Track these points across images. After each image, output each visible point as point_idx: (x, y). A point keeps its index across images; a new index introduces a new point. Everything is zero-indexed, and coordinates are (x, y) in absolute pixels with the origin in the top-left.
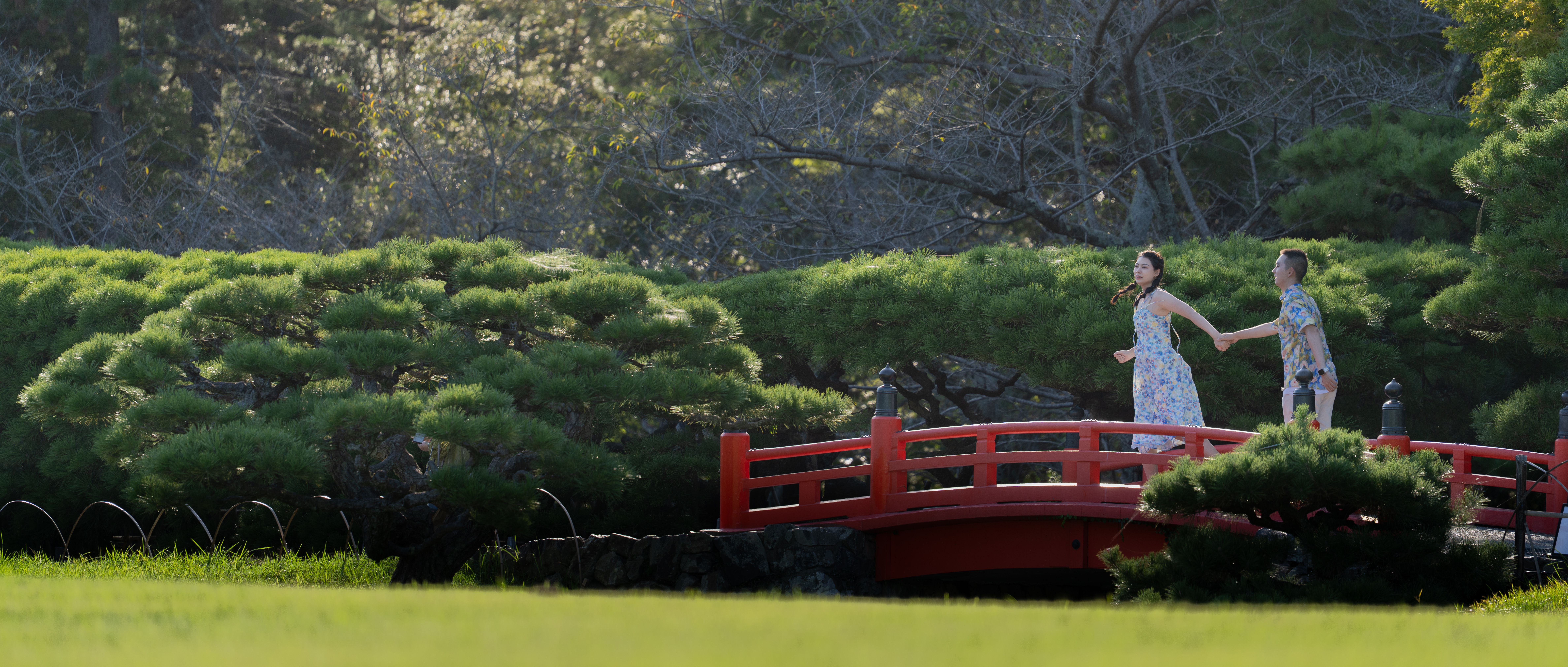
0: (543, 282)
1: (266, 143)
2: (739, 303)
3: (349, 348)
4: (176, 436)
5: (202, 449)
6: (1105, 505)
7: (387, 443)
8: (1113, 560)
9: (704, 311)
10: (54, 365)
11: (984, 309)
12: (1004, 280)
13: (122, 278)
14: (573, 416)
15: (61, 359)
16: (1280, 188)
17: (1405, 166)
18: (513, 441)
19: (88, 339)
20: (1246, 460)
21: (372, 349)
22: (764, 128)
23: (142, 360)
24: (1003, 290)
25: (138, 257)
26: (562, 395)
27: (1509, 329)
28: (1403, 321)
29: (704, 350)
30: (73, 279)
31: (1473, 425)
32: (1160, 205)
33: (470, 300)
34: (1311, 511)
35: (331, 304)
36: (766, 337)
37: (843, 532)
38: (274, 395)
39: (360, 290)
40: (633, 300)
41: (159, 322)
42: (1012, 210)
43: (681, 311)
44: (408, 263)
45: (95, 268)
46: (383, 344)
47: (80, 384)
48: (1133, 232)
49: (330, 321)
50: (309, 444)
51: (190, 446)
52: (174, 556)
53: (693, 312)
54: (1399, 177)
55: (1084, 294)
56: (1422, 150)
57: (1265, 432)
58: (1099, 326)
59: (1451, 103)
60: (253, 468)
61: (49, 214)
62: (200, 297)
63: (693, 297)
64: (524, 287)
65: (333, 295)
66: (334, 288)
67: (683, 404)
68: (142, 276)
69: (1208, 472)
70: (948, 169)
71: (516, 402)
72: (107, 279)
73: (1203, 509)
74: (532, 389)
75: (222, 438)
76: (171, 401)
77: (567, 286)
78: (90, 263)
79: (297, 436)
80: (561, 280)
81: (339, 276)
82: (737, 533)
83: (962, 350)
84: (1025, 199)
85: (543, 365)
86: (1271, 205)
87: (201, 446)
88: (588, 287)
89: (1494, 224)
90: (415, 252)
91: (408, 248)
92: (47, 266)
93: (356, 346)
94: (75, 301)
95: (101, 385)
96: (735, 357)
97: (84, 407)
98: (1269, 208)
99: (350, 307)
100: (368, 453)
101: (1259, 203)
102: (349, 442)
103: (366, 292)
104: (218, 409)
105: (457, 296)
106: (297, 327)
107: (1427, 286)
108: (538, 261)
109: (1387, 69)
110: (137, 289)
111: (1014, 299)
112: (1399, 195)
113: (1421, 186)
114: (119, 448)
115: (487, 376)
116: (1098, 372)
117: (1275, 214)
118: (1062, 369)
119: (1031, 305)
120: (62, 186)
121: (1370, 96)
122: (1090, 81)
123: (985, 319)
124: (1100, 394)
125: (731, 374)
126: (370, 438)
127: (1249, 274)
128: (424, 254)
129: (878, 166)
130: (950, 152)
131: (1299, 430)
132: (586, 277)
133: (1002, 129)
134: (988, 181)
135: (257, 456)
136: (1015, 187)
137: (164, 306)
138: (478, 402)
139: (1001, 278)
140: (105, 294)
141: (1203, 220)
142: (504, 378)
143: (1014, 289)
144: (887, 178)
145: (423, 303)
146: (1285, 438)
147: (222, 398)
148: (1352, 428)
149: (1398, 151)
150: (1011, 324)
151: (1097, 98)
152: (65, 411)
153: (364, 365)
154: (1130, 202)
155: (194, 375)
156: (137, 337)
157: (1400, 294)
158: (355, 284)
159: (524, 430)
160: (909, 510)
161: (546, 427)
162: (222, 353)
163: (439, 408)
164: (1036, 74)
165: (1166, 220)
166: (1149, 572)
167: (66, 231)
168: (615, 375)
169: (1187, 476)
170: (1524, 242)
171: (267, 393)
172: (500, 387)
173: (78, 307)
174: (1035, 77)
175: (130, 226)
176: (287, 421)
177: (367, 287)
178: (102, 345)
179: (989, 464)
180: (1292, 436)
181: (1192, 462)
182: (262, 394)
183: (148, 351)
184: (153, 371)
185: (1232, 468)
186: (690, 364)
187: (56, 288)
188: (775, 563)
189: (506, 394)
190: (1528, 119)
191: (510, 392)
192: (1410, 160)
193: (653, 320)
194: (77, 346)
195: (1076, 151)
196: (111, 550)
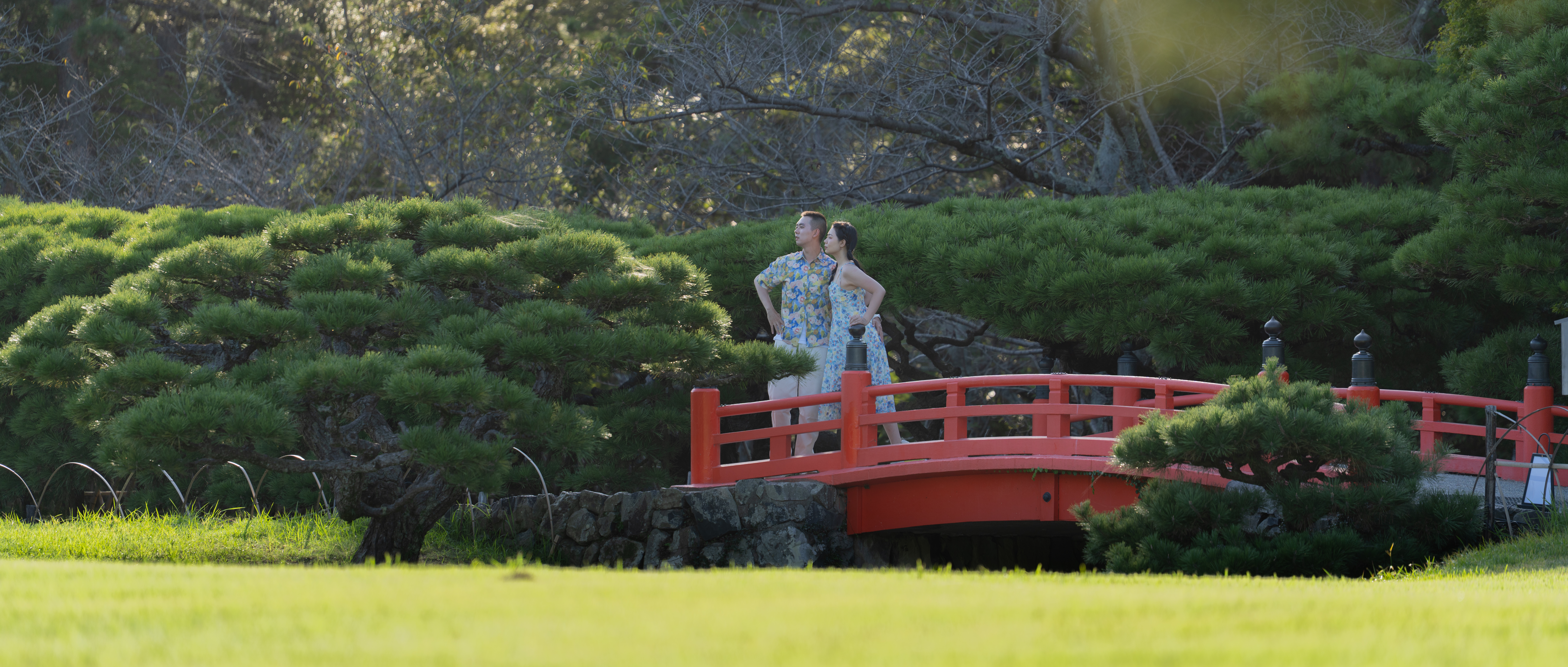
0: (512, 241)
1: (232, 92)
2: (708, 257)
3: (318, 309)
4: (146, 399)
5: (173, 412)
6: (1076, 458)
7: (358, 404)
8: (1084, 514)
9: (673, 268)
10: (23, 328)
11: (953, 261)
12: (973, 231)
13: (89, 236)
14: (543, 375)
15: (31, 323)
16: (1247, 133)
17: (1372, 111)
18: (484, 401)
19: (57, 303)
20: (1217, 414)
21: (341, 310)
22: (731, 80)
23: (111, 324)
24: (972, 242)
25: (104, 213)
26: (532, 355)
27: (1478, 276)
28: (1371, 269)
29: (673, 307)
30: (41, 237)
31: (1442, 372)
32: (1128, 152)
33: (439, 260)
34: (1282, 464)
35: (300, 265)
36: (735, 290)
37: (814, 486)
38: (244, 358)
39: (329, 250)
40: (602, 258)
41: (128, 285)
42: (979, 157)
43: (650, 269)
44: (377, 222)
45: (64, 225)
46: (352, 306)
47: (50, 348)
48: (1100, 178)
49: (299, 283)
50: (280, 406)
51: (160, 410)
52: (146, 516)
53: (662, 270)
54: (1366, 122)
55: (1052, 245)
56: (1388, 95)
57: (1235, 386)
58: (1068, 277)
59: (1417, 47)
60: (224, 431)
61: (16, 169)
62: (169, 259)
63: (662, 255)
64: (493, 246)
65: (302, 255)
66: (303, 249)
67: (653, 362)
68: (110, 233)
69: (1178, 426)
70: (916, 119)
71: (486, 362)
72: (75, 236)
73: (1174, 463)
74: (502, 348)
75: (193, 402)
76: (141, 364)
77: (536, 243)
78: (58, 221)
79: (267, 398)
80: (530, 239)
81: (308, 236)
82: (708, 488)
83: (931, 302)
84: (993, 147)
85: (513, 324)
86: (1238, 150)
87: (172, 409)
88: (556, 245)
89: (1462, 172)
90: (382, 211)
91: (375, 208)
92: (15, 224)
93: (326, 308)
94: (43, 259)
95: (71, 348)
96: (704, 314)
97: (54, 370)
98: (1237, 154)
99: (318, 268)
100: (339, 414)
101: (1226, 148)
102: (319, 404)
103: (335, 253)
104: (188, 371)
105: (425, 256)
106: (266, 288)
107: (1395, 233)
108: (507, 220)
109: (1353, 14)
110: (105, 246)
111: (983, 251)
112: (1366, 139)
113: (1388, 131)
114: (90, 412)
115: (457, 336)
116: (1067, 323)
117: (1242, 159)
118: (1031, 320)
119: (999, 257)
120: (28, 141)
121: (1336, 41)
122: (1056, 29)
123: (953, 271)
124: (1069, 345)
125: (701, 332)
126: (340, 399)
127: (1217, 224)
128: (393, 214)
129: (846, 116)
130: (918, 101)
131: (1269, 383)
132: (555, 235)
133: (970, 78)
134: (955, 130)
135: (227, 419)
136: (982, 135)
137: (132, 266)
138: (447, 364)
139: (969, 229)
140: (73, 252)
141: (1170, 165)
142: (474, 338)
143: (983, 240)
144: (855, 126)
145: (392, 263)
146: (1256, 392)
147: (192, 361)
148: (1321, 382)
149: (1365, 96)
150: (980, 276)
151: (1063, 46)
152: (34, 375)
153: (334, 326)
154: (1098, 148)
155: (164, 338)
156: (105, 300)
157: (1368, 241)
158: (324, 245)
159: (494, 390)
160: (880, 464)
161: (517, 387)
162: (192, 316)
163: (410, 368)
164: (1002, 21)
165: (1133, 166)
166: (1120, 526)
167: (33, 186)
168: (585, 333)
169: (1158, 431)
170: (1491, 190)
171: (237, 355)
172: (470, 348)
173: (46, 264)
174: (1001, 25)
175: (97, 180)
176: (258, 383)
177: (336, 247)
178: (71, 309)
179: (959, 418)
180: (1261, 389)
181: (1162, 416)
182: (232, 356)
183: (118, 314)
184: (123, 335)
185: (1202, 423)
186: (659, 321)
187: (23, 246)
188: (747, 518)
189: (475, 354)
190: (1494, 67)
191: (480, 352)
192: (1376, 105)
193: (622, 278)
194: (45, 309)
195: (1043, 97)
196: (82, 510)
